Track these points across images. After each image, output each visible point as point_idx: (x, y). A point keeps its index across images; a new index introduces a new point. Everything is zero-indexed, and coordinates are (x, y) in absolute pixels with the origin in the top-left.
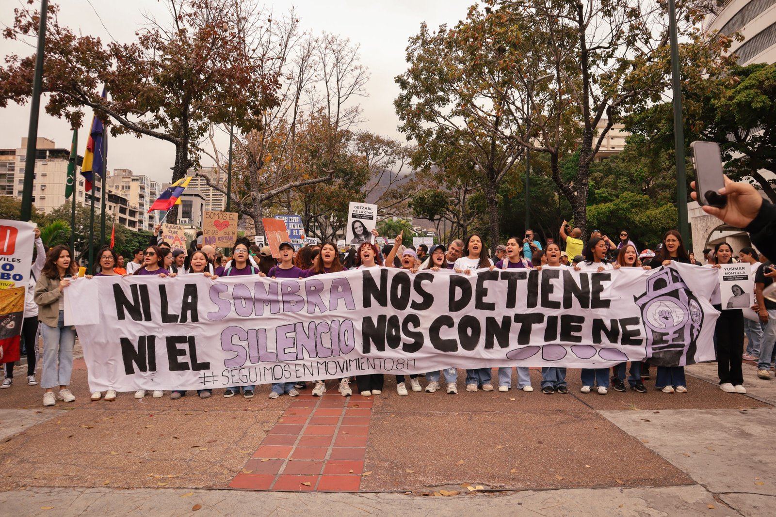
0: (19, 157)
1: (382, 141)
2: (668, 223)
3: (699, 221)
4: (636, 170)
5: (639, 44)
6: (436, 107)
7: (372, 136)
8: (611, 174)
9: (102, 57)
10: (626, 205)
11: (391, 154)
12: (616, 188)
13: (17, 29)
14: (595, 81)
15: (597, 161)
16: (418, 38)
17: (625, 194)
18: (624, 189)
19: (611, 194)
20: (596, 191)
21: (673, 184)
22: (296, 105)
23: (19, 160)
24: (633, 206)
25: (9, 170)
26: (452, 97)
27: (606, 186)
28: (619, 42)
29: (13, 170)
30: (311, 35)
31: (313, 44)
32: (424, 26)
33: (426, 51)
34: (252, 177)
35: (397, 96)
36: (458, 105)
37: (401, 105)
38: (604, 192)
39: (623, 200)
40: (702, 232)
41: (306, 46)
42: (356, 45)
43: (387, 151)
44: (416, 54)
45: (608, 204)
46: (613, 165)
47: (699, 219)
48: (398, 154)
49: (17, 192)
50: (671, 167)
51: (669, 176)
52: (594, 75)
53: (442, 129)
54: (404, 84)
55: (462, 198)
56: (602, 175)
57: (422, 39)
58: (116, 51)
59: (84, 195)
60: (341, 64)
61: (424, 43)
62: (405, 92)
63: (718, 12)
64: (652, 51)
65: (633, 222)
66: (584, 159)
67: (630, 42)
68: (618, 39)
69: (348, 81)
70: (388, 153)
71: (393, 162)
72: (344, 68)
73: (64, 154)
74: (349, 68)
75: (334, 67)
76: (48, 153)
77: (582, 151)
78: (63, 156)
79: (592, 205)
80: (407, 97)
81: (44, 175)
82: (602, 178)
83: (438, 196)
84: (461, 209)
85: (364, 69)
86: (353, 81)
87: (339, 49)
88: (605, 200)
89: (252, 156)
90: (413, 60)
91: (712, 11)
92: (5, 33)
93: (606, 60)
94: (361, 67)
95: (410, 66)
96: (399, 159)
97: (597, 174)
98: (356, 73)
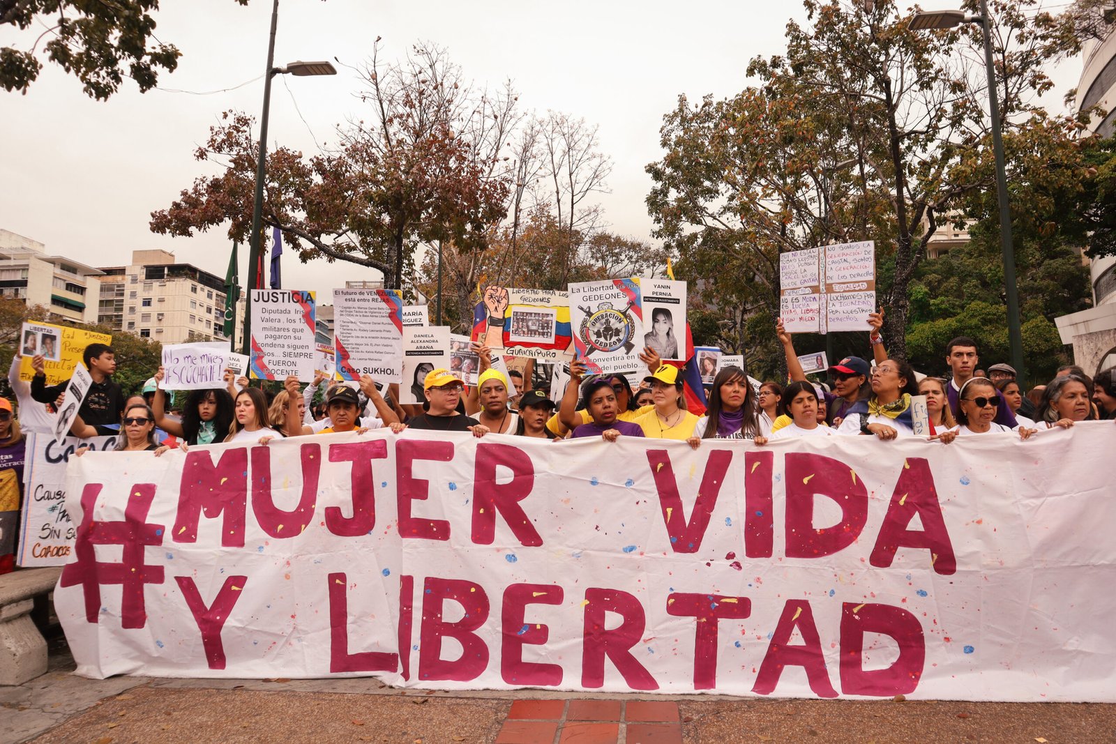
0: (130, 278)
1: (625, 244)
2: (1038, 345)
3: (1085, 341)
4: (990, 269)
5: (968, 123)
6: (701, 201)
7: (610, 237)
8: (953, 275)
9: (302, 173)
10: (974, 322)
11: (637, 261)
12: (960, 295)
13: (211, 149)
14: (911, 173)
15: (932, 257)
16: (675, 115)
17: (973, 305)
18: (973, 297)
19: (954, 305)
20: (932, 301)
21: (1047, 287)
22: (516, 208)
23: (130, 281)
24: (985, 321)
25: (117, 295)
26: (722, 187)
27: (946, 293)
28: (940, 125)
29: (122, 295)
30: (534, 116)
31: (537, 128)
32: (682, 100)
33: (686, 131)
34: (462, 304)
35: (648, 192)
36: (732, 198)
37: (655, 203)
38: (943, 302)
39: (971, 313)
40: (1089, 357)
41: (529, 132)
42: (593, 126)
43: (631, 257)
44: (673, 136)
45: (948, 320)
46: (955, 262)
47: (1084, 338)
48: (647, 260)
49: (127, 324)
50: (1042, 262)
51: (1041, 274)
52: (910, 164)
53: (710, 231)
54: (657, 175)
55: (739, 320)
56: (940, 277)
57: (681, 115)
58: (319, 166)
59: (213, 326)
60: (574, 152)
61: (684, 120)
62: (659, 185)
63: (1105, 36)
64: (985, 130)
65: (987, 345)
66: (901, 273)
67: (956, 122)
68: (939, 120)
69: (584, 174)
70: (633, 260)
71: (639, 271)
72: (579, 158)
73: (186, 271)
74: (586, 157)
75: (564, 156)
76: (166, 271)
77: (897, 263)
78: (186, 274)
79: (925, 321)
80: (662, 191)
81: (161, 300)
82: (940, 282)
83: (706, 320)
84: (738, 337)
85: (605, 158)
86: (590, 173)
87: (571, 132)
88: (946, 314)
89: (461, 276)
90: (670, 145)
91: (1095, 35)
92: (198, 154)
93: (926, 145)
94: (601, 156)
95: (666, 151)
96: (648, 267)
97: (932, 277)
98: (595, 162)
